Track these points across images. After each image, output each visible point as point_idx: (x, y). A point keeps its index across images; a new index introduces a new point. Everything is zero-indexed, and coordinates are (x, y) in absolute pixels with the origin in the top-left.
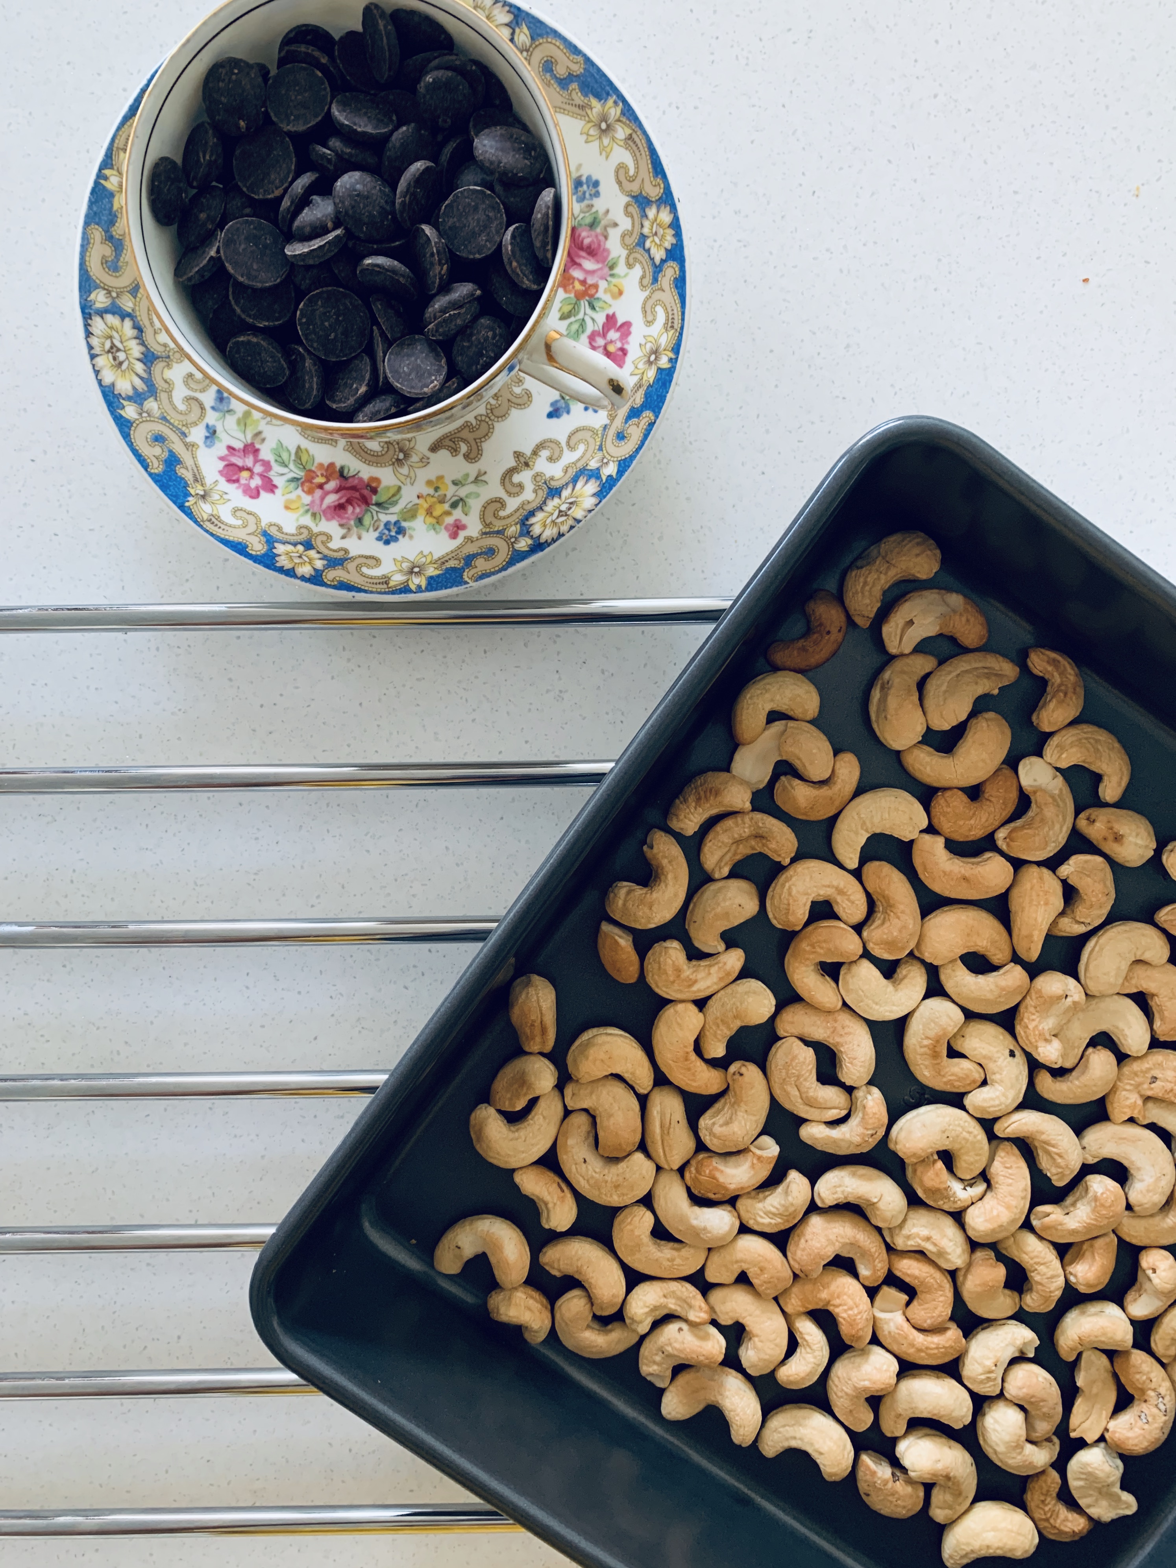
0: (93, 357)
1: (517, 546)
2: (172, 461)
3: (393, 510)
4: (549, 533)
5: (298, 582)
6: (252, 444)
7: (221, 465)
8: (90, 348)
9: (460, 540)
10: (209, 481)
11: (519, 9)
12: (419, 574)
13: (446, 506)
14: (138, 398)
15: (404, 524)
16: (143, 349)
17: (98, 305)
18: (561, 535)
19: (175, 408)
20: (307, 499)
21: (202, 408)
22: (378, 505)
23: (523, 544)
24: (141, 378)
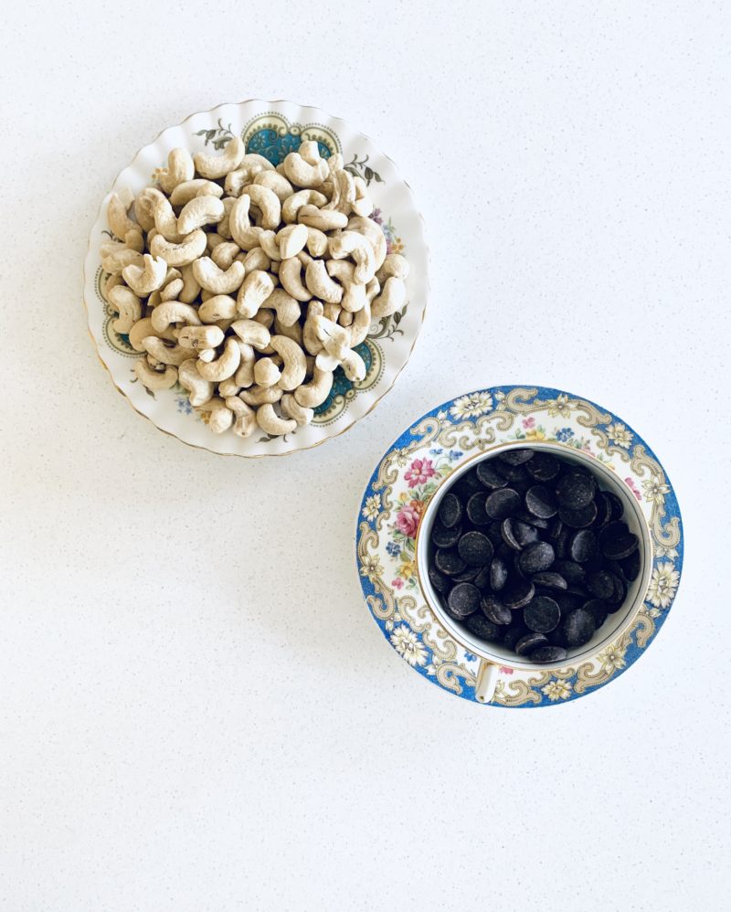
0: (468, 395)
1: (388, 622)
2: (418, 438)
3: (406, 548)
4: (395, 639)
5: (359, 510)
6: (434, 473)
7: (421, 459)
8: (473, 394)
9: (391, 587)
10: (410, 456)
11: (668, 612)
12: (370, 570)
13: (410, 577)
14: (450, 417)
15: (399, 555)
16: (478, 415)
17: (496, 395)
18: (395, 647)
19: (449, 433)
20: (408, 503)
21: (451, 446)
22: (408, 541)
23: (389, 626)
24: (461, 417)
